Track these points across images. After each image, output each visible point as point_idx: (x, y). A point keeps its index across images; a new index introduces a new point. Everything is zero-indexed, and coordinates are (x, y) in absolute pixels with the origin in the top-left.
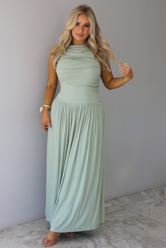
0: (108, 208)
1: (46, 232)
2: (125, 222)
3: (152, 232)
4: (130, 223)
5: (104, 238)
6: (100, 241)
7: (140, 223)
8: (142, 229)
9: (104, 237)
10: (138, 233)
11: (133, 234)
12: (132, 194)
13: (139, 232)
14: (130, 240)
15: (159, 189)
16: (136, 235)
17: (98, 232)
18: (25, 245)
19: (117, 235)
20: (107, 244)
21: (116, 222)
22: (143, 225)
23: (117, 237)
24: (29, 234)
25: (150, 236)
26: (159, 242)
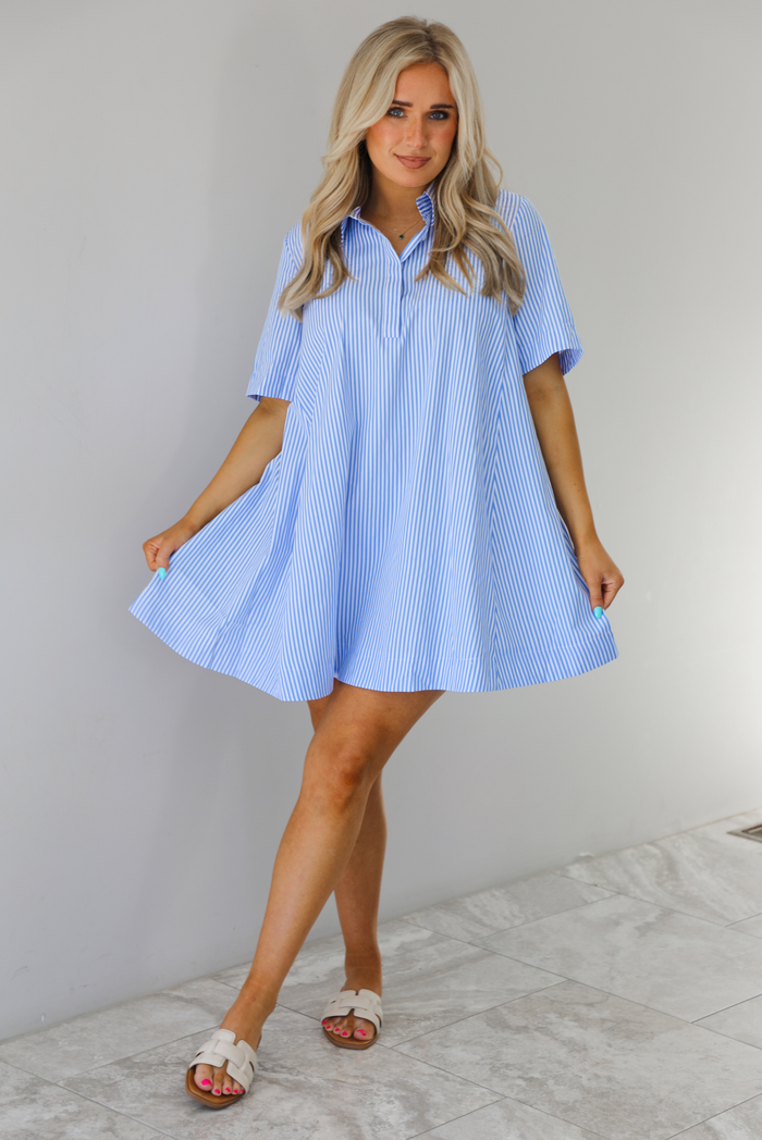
0: (409, 951)
1: (110, 1086)
2: (495, 1020)
3: (625, 1062)
4: (522, 1023)
5: (397, 1103)
6: (376, 1117)
7: (567, 1021)
8: (579, 1051)
9: (396, 1098)
10: (562, 1072)
11: (536, 1075)
12: (525, 878)
13: (566, 1066)
14: (525, 1107)
15: (654, 850)
16: (551, 1082)
17: (368, 1074)
19: (461, 1084)
20: (413, 1133)
21: (454, 1019)
22: (586, 1029)
23: (459, 1095)
24: (24, 1096)
25: (618, 1083)
26: (661, 1110)
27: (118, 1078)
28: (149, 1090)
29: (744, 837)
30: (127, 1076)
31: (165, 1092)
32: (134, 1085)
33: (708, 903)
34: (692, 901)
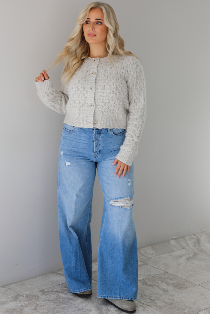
1: (37, 297)
2: (144, 282)
3: (178, 295)
4: (151, 284)
6: (107, 308)
7: (164, 284)
8: (166, 292)
10: (160, 298)
11: (153, 298)
12: (158, 244)
13: (162, 296)
14: (149, 307)
15: (194, 237)
16: (157, 300)
22: (168, 286)
24: (14, 299)
25: (175, 301)
26: (186, 309)
27: (40, 295)
28: (47, 299)
30: (42, 295)
31: (52, 299)
32: (43, 297)
33: (207, 252)
34: (203, 251)
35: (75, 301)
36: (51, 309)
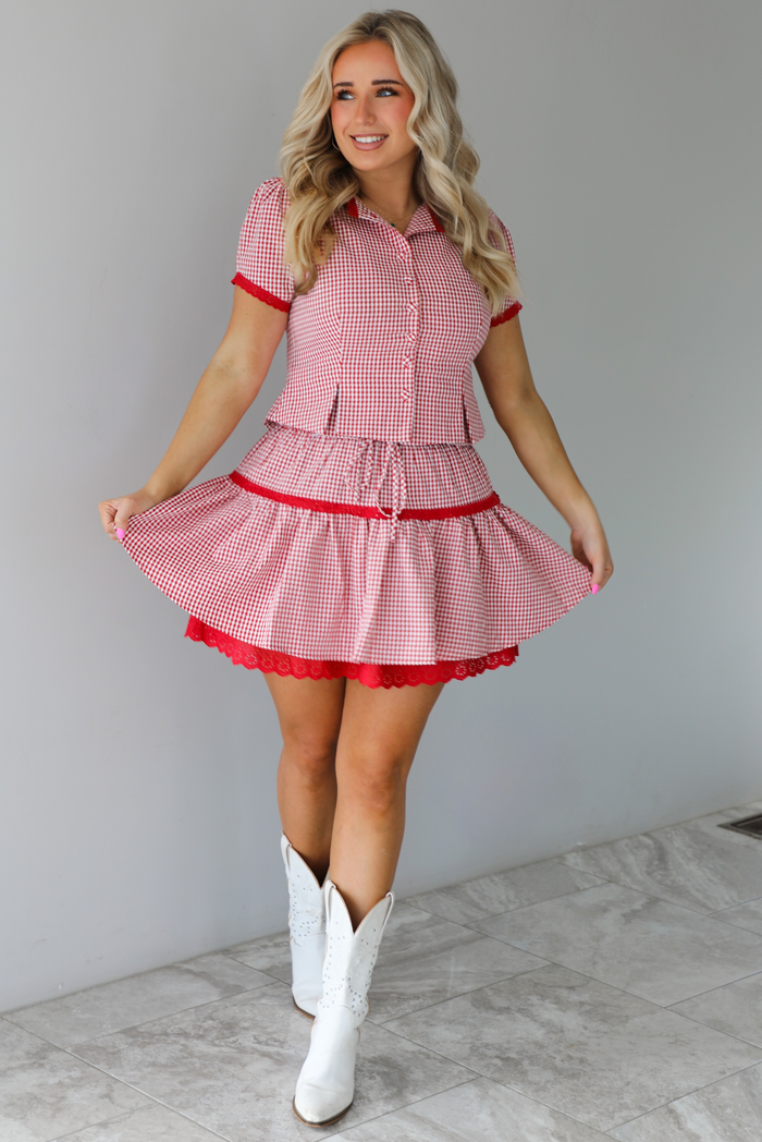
0: (408, 932)
1: (113, 1053)
2: (481, 1001)
3: (599, 1045)
4: (505, 1004)
5: (378, 1078)
7: (547, 1004)
8: (554, 1033)
9: (378, 1074)
10: (538, 1053)
11: (513, 1055)
12: (524, 866)
13: (542, 1047)
14: (499, 1086)
15: (647, 841)
16: (526, 1062)
18: (8, 1115)
19: (441, 1062)
21: (442, 999)
22: (564, 1011)
23: (438, 1073)
24: (34, 1060)
25: (589, 1064)
26: (627, 1092)
27: (123, 1046)
28: (149, 1059)
29: (732, 830)
30: (131, 1045)
31: (163, 1062)
32: (136, 1054)
33: (693, 892)
34: (678, 891)
35: (245, 1065)
36: (160, 1096)
